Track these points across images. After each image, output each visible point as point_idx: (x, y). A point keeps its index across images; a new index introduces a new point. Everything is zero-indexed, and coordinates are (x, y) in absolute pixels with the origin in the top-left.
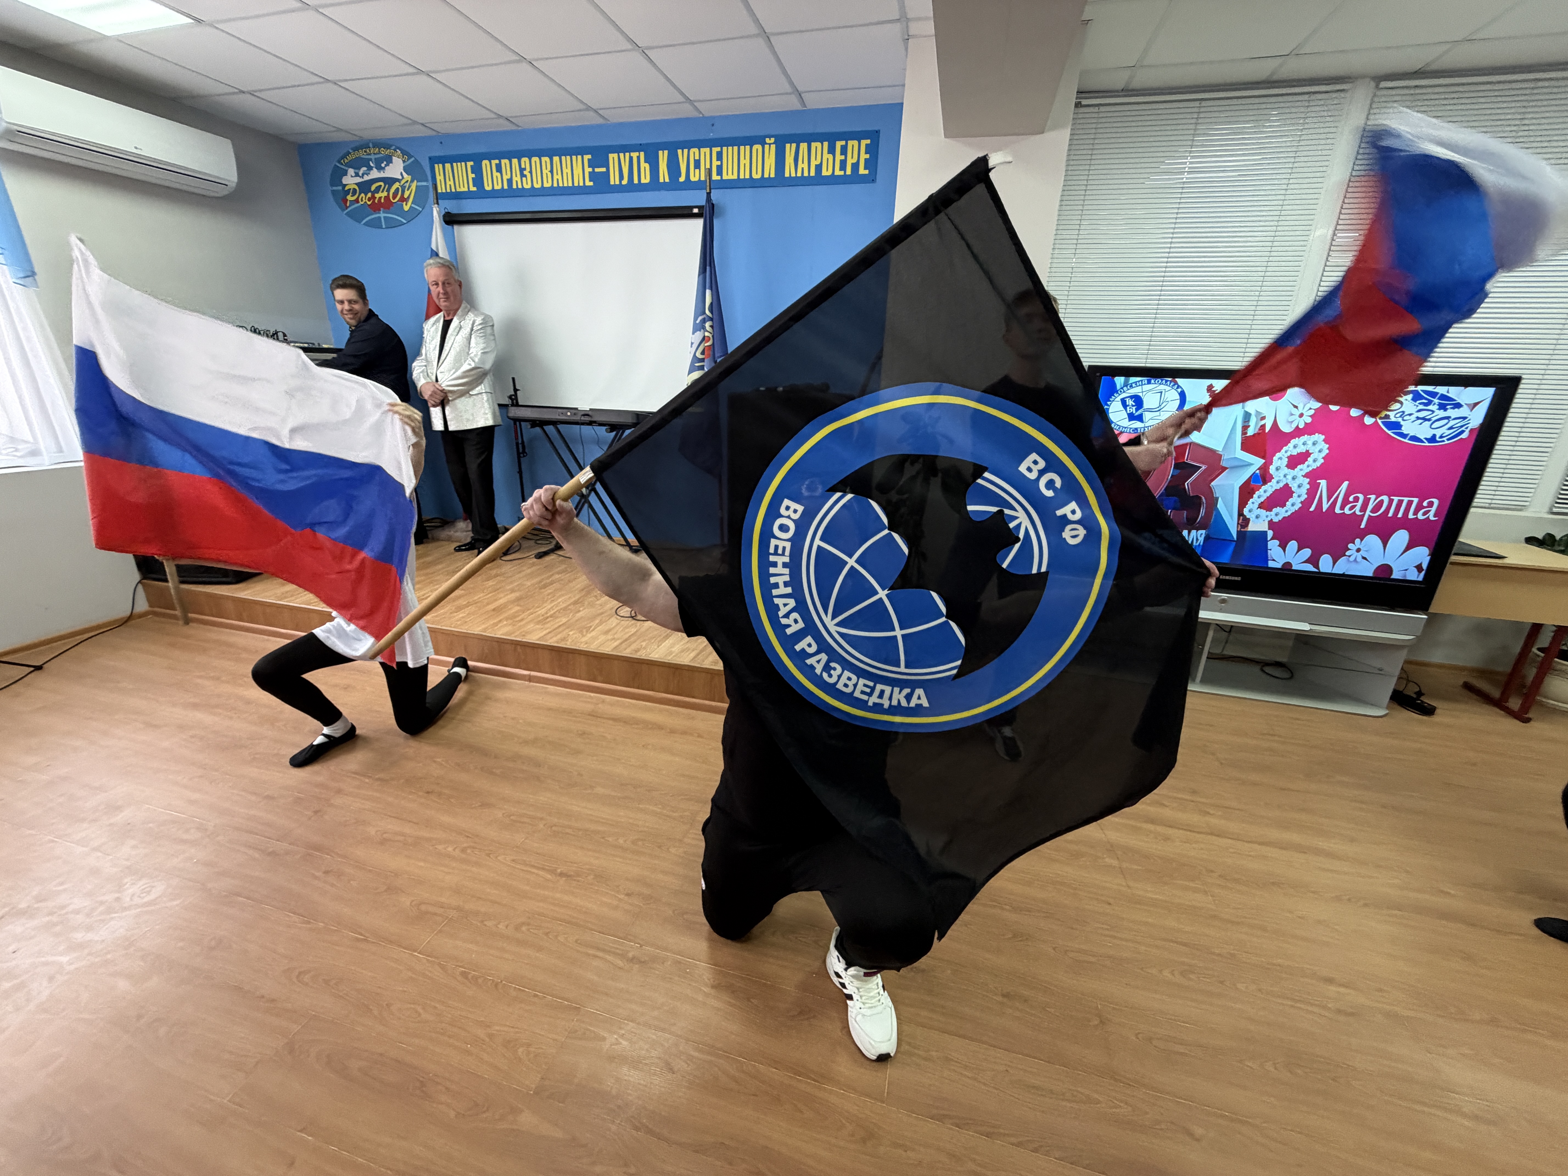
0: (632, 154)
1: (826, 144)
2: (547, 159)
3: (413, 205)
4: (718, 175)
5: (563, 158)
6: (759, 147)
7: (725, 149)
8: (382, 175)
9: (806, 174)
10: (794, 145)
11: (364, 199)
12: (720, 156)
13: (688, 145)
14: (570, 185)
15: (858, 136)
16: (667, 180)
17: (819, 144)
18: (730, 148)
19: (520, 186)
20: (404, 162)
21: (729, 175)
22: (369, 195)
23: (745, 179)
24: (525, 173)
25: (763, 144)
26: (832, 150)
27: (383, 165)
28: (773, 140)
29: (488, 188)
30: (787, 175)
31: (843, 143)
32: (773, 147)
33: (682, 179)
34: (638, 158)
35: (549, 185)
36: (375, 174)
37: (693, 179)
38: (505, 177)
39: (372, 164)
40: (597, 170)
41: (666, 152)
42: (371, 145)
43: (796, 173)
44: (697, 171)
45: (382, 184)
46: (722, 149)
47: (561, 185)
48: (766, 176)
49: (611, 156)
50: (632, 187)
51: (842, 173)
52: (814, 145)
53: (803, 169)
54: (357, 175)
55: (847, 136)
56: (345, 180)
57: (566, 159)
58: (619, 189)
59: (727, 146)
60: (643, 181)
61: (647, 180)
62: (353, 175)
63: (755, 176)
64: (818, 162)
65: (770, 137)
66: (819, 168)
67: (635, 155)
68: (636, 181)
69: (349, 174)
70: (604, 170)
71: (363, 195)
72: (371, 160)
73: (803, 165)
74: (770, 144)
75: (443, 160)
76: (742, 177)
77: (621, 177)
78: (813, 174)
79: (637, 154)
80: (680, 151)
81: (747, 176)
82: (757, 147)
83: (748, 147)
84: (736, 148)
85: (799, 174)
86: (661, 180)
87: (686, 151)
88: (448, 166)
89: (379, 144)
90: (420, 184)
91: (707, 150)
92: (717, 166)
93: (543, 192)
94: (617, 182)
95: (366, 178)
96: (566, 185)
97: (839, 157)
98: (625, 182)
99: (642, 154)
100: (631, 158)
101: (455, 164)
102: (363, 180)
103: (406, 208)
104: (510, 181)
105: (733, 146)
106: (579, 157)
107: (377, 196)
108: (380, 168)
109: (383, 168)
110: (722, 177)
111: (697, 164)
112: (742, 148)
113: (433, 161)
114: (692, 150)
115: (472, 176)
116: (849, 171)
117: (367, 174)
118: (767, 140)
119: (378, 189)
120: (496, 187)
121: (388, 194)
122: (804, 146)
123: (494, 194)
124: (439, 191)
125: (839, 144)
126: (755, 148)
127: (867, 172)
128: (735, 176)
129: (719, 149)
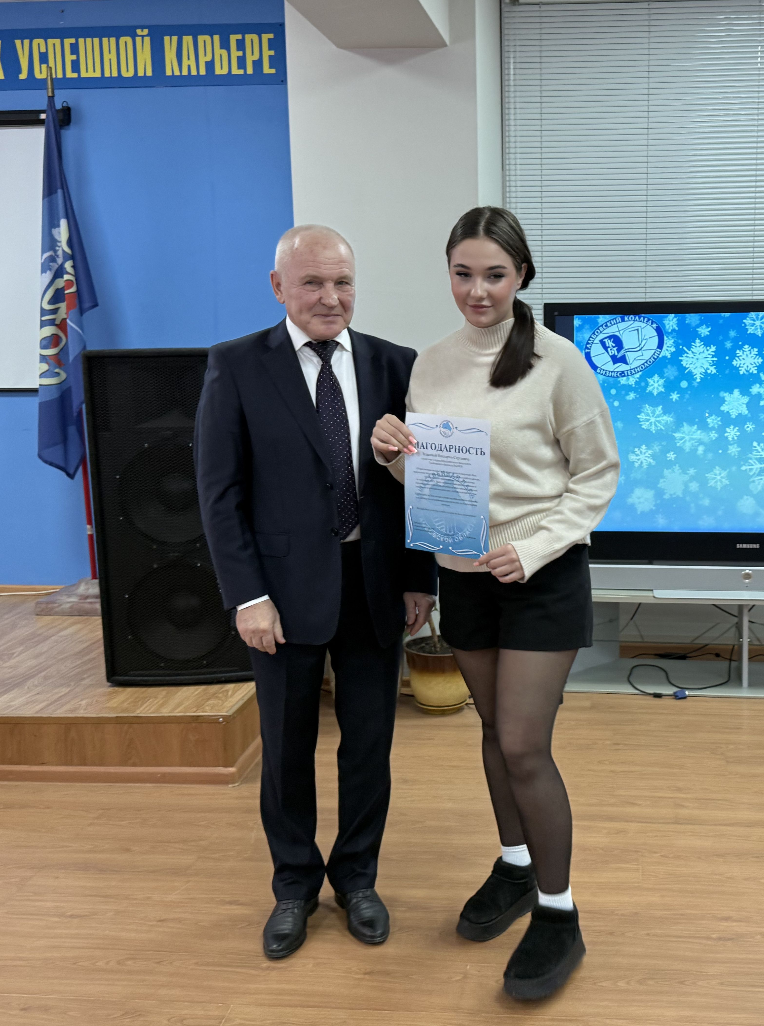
1: (216, 38)
4: (73, 71)
6: (129, 39)
7: (81, 41)
9: (194, 72)
10: (175, 39)
12: (75, 49)
13: (31, 34)
15: (259, 29)
16: (2, 76)
17: (207, 38)
18: (89, 40)
21: (89, 72)
23: (111, 77)
25: (134, 36)
26: (225, 45)
28: (146, 31)
30: (169, 73)
31: (239, 37)
32: (147, 40)
33: (23, 76)
37: (38, 76)
43: (180, 71)
44: (44, 66)
46: (77, 41)
48: (141, 73)
51: (241, 72)
52: (201, 38)
53: (189, 67)
55: (244, 29)
59: (85, 37)
63: (125, 74)
64: (209, 58)
65: (142, 28)
66: (210, 65)
73: (189, 62)
74: (143, 37)
76: (107, 74)
78: (203, 72)
80: (18, 42)
81: (115, 74)
82: (126, 40)
83: (113, 40)
84: (96, 40)
85: (185, 73)
87: (26, 42)
91: (57, 41)
92: (73, 61)
97: (235, 53)
105: (92, 37)
110: (79, 75)
111: (44, 58)
112: (105, 40)
114: (36, 42)
116: (250, 71)
118: (139, 32)
122: (188, 40)
125: (234, 38)
126: (123, 40)
127: (273, 71)
128: (98, 74)
129: (73, 41)
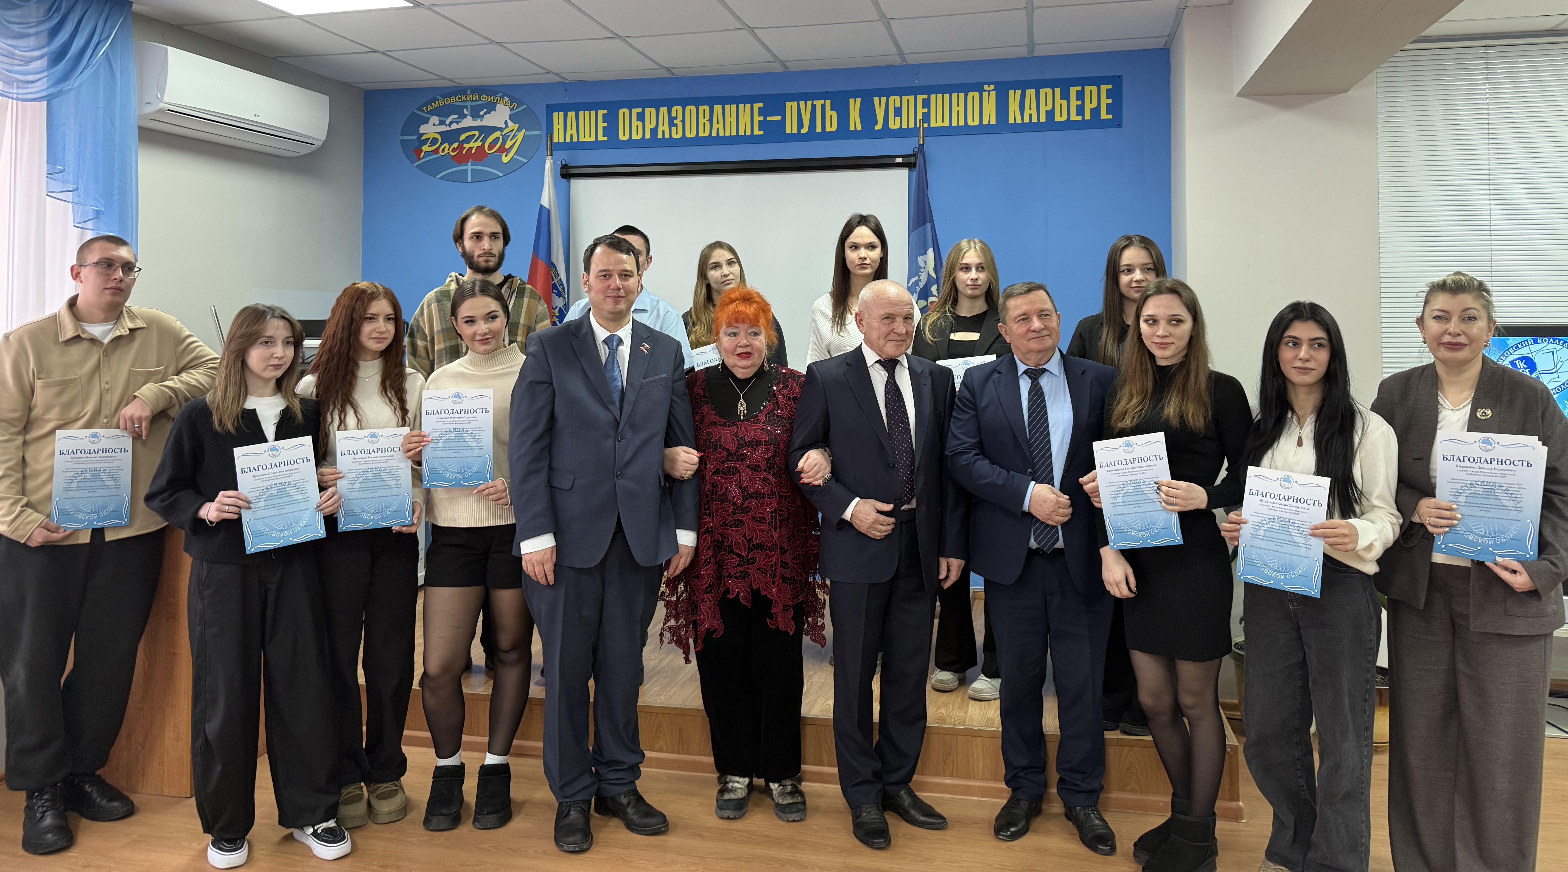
0: (815, 102)
1: (1058, 90)
2: (707, 108)
3: (515, 157)
4: (924, 122)
5: (727, 107)
6: (976, 94)
7: (933, 97)
8: (478, 123)
9: (1035, 120)
10: (1019, 92)
11: (447, 149)
12: (926, 104)
13: (888, 92)
14: (734, 133)
15: (1097, 82)
16: (859, 128)
17: (1049, 91)
18: (940, 96)
19: (667, 136)
20: (511, 109)
21: (938, 121)
22: (456, 145)
23: (961, 127)
24: (675, 122)
25: (981, 91)
26: (1065, 96)
27: (482, 113)
28: (992, 87)
29: (623, 136)
30: (1011, 121)
31: (1079, 88)
32: (993, 94)
33: (879, 127)
34: (823, 106)
35: (707, 134)
36: (468, 122)
37: (891, 126)
38: (648, 127)
39: (465, 112)
40: (769, 118)
41: (859, 100)
42: (469, 92)
43: (1022, 119)
44: (898, 119)
45: (477, 133)
46: (929, 97)
47: (721, 134)
48: (985, 122)
49: (788, 104)
50: (812, 135)
51: (1080, 118)
52: (1043, 91)
53: (1030, 115)
54: (442, 123)
55: (1084, 82)
56: (423, 129)
57: (731, 109)
58: (797, 137)
59: (936, 93)
60: (828, 129)
61: (834, 128)
62: (437, 122)
63: (970, 123)
64: (1049, 107)
65: (989, 84)
66: (1050, 114)
67: (819, 103)
68: (819, 129)
69: (431, 121)
70: (779, 118)
71: (446, 145)
72: (466, 107)
73: (1030, 112)
74: (989, 91)
75: (565, 108)
76: (954, 124)
77: (800, 125)
78: (1043, 119)
79: (822, 102)
80: (876, 99)
81: (962, 123)
82: (973, 95)
83: (962, 95)
84: (947, 96)
85: (1026, 120)
86: (852, 128)
87: (884, 99)
88: (571, 115)
89: (479, 90)
90: (527, 133)
91: (911, 98)
92: (924, 114)
93: (698, 141)
94: (795, 131)
95: (454, 126)
96: (728, 134)
97: (1074, 103)
98: (804, 130)
99: (828, 102)
100: (814, 107)
101: (581, 113)
102: (448, 128)
103: (505, 160)
104: (654, 131)
105: (943, 93)
106: (748, 106)
107: (467, 146)
108: (475, 115)
109: (483, 116)
110: (929, 125)
111: (898, 112)
112: (955, 95)
113: (551, 109)
114: (891, 99)
115: (602, 125)
116: (1088, 116)
117: (457, 123)
118: (986, 87)
119: (468, 139)
120: (634, 137)
121: (483, 145)
122: (1030, 93)
123: (631, 144)
124: (555, 140)
125: (1073, 90)
126: (970, 95)
127: (1110, 117)
128: (946, 124)
129: (926, 96)
